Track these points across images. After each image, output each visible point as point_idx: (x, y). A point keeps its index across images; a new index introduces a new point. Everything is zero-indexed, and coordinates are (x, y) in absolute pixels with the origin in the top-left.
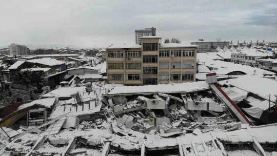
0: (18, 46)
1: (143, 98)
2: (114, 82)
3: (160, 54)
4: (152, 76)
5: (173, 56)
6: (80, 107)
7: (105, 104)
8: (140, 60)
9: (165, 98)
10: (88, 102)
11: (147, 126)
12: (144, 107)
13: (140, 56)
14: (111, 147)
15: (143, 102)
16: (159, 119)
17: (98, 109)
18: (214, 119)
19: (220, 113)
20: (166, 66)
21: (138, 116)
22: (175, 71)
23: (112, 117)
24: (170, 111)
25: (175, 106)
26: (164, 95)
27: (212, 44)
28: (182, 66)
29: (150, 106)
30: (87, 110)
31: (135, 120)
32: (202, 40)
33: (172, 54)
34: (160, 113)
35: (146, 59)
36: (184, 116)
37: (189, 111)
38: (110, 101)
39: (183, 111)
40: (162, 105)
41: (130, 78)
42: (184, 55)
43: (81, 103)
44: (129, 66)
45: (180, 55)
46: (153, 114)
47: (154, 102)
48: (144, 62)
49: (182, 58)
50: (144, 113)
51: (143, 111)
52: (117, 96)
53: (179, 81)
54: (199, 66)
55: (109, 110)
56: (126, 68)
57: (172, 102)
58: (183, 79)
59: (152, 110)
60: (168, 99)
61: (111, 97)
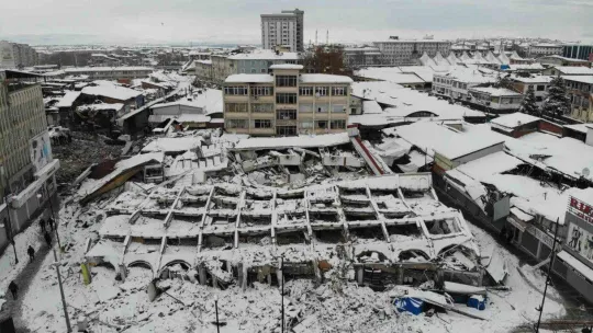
0: (15, 45)
1: (275, 153)
2: (234, 131)
3: (300, 91)
4: (290, 123)
5: (318, 94)
6: (202, 163)
7: (232, 160)
8: (272, 99)
9: (300, 153)
10: (211, 158)
11: (280, 182)
12: (276, 163)
13: (272, 94)
14: (248, 195)
15: (275, 157)
16: (293, 176)
17: (224, 165)
18: (351, 175)
19: (358, 169)
20: (307, 109)
21: (270, 173)
22: (322, 116)
23: (241, 174)
24: (306, 167)
25: (311, 161)
26: (300, 150)
27: (415, 47)
28: (331, 109)
29: (283, 161)
30: (211, 167)
31: (267, 177)
32: (396, 38)
33: (317, 91)
34: (294, 169)
35: (280, 99)
36: (319, 172)
37: (326, 167)
38: (238, 156)
39: (319, 167)
40: (296, 160)
41: (258, 124)
42: (333, 94)
43: (203, 159)
44: (256, 108)
45: (328, 93)
46: (287, 170)
47: (288, 157)
48: (278, 102)
49: (330, 98)
50: (277, 169)
51: (276, 167)
52: (245, 151)
53: (326, 130)
54: (365, 103)
55: (237, 167)
56: (252, 111)
57: (308, 157)
58: (332, 128)
59: (286, 166)
60: (304, 154)
61: (238, 152)
